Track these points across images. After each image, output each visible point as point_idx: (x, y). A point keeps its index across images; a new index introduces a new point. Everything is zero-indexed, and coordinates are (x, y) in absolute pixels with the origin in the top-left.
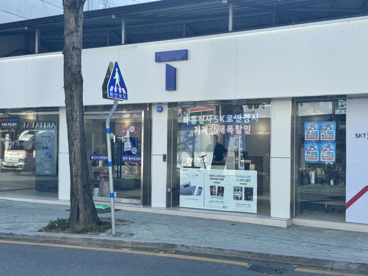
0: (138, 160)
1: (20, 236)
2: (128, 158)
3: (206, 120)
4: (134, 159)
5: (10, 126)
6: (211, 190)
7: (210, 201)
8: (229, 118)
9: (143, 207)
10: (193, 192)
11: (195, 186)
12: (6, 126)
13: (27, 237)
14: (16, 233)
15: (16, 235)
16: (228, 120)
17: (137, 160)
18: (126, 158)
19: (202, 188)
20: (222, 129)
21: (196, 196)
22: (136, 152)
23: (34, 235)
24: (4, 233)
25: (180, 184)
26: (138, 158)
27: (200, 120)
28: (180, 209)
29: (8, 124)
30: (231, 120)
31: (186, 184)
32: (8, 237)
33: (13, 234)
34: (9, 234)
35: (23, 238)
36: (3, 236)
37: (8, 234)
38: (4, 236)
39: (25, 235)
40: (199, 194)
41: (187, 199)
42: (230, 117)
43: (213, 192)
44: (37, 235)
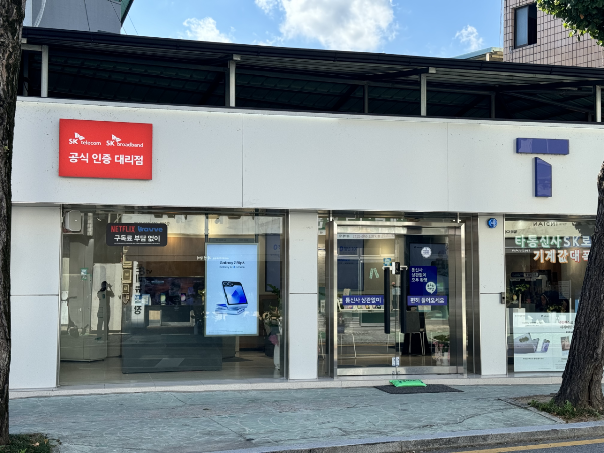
0: (439, 302)
1: (568, 433)
2: (421, 299)
3: (552, 243)
4: (431, 301)
5: (140, 241)
6: (563, 343)
7: (562, 359)
8: (586, 241)
9: (467, 378)
10: (535, 348)
11: (538, 339)
12: (127, 241)
13: (580, 433)
14: (562, 429)
15: (562, 432)
16: (585, 243)
17: (437, 302)
18: (417, 299)
19: (548, 341)
20: (576, 255)
21: (540, 354)
22: (434, 290)
23: (590, 426)
24: (541, 432)
25: (514, 338)
26: (439, 299)
27: (543, 241)
28: (516, 375)
29: (133, 237)
30: (588, 243)
31: (524, 337)
32: (549, 438)
33: (556, 430)
34: (550, 431)
35: (574, 435)
36: (541, 437)
37: (548, 431)
38: (543, 436)
39: (577, 429)
40: (545, 350)
41: (526, 359)
42: (587, 238)
43: (566, 346)
44: (595, 427)
